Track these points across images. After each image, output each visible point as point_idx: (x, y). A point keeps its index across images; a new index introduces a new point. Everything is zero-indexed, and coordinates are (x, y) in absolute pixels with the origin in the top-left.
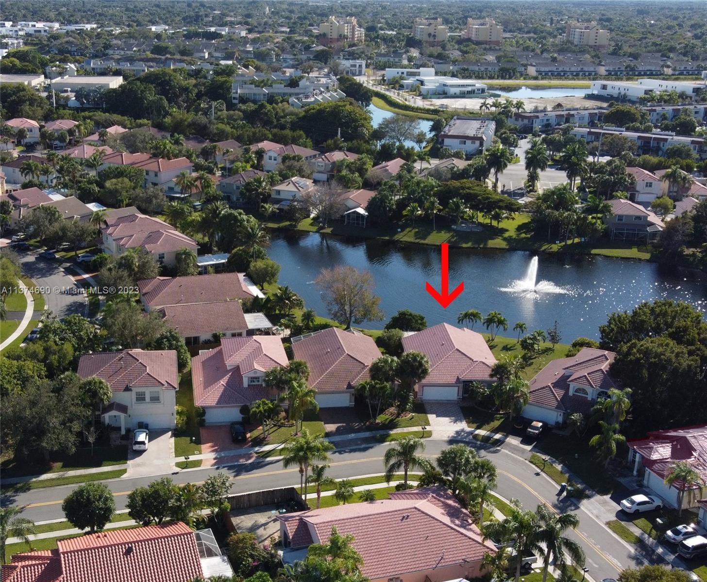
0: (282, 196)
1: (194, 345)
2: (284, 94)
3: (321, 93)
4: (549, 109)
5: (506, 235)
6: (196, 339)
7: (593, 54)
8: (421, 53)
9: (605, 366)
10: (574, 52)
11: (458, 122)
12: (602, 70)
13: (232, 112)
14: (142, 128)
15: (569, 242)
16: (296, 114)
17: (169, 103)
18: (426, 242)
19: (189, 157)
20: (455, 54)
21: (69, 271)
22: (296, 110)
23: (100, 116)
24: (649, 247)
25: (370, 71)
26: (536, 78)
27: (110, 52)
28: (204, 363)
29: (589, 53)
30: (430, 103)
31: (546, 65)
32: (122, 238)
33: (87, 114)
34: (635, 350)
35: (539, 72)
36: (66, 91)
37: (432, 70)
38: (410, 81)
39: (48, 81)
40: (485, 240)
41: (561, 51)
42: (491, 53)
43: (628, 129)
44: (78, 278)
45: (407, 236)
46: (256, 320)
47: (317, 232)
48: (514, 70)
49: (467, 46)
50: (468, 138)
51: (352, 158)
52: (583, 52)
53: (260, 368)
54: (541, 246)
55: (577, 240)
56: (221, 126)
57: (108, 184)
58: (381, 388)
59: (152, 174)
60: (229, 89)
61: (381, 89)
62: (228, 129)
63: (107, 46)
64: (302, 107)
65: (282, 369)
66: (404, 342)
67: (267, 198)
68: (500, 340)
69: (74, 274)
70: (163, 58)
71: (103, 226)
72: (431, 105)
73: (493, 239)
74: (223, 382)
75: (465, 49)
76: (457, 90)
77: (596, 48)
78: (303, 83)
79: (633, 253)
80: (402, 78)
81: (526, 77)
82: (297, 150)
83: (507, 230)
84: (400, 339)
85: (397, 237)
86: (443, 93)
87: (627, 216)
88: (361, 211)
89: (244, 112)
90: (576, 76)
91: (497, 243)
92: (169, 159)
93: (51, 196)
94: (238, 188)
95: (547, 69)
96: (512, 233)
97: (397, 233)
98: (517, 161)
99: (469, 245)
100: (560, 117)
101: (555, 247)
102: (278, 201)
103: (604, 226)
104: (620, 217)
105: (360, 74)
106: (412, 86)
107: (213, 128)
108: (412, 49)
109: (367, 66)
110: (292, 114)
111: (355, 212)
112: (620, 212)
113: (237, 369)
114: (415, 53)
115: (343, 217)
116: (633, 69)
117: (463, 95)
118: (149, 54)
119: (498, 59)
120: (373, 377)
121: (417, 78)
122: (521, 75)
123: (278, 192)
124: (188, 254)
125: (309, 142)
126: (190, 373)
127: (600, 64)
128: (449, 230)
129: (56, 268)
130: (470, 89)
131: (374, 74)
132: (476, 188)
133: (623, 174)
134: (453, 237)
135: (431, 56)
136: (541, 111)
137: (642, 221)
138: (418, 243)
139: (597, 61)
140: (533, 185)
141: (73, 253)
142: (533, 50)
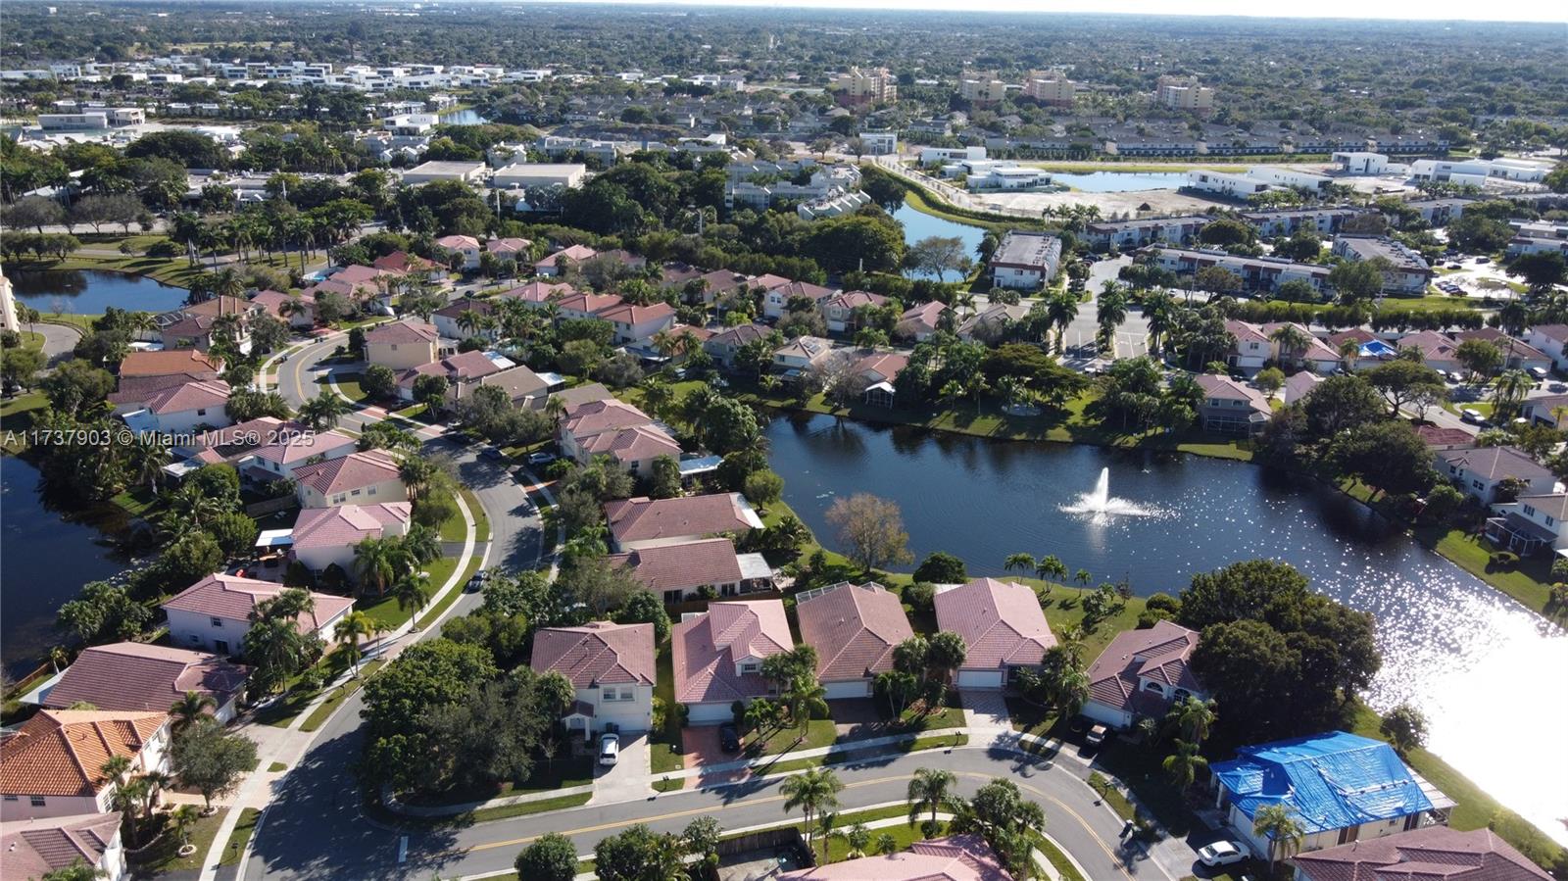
0: (787, 363)
1: (676, 603)
2: (792, 196)
3: (840, 195)
4: (1132, 216)
5: (1071, 421)
6: (678, 593)
7: (1193, 121)
8: (969, 118)
9: (1184, 654)
10: (1167, 118)
11: (1014, 238)
12: (1203, 148)
13: (724, 226)
14: (609, 253)
15: (1150, 433)
16: (807, 230)
17: (645, 209)
18: (968, 431)
19: (669, 301)
20: (1013, 122)
21: (520, 479)
22: (806, 223)
23: (558, 230)
24: (1252, 443)
25: (903, 146)
26: (1116, 159)
27: (570, 117)
28: (687, 636)
29: (1186, 120)
30: (977, 200)
31: (1131, 140)
32: (585, 438)
33: (540, 227)
34: (1221, 639)
35: (1122, 151)
36: (514, 187)
37: (982, 150)
38: (953, 167)
39: (490, 172)
40: (1042, 430)
41: (1150, 118)
42: (1059, 119)
43: (1232, 252)
44: (531, 488)
45: (944, 422)
46: (752, 566)
47: (831, 414)
48: (1089, 148)
49: (1030, 108)
50: (1025, 267)
51: (875, 302)
52: (1178, 118)
53: (757, 653)
54: (1114, 439)
55: (1160, 430)
56: (710, 249)
57: (568, 346)
58: (906, 682)
59: (623, 327)
60: (721, 189)
61: (914, 177)
62: (719, 252)
63: (564, 110)
64: (814, 218)
65: (783, 656)
66: (937, 602)
67: (768, 367)
68: (1059, 591)
69: (526, 483)
70: (637, 127)
71: (562, 417)
72: (981, 204)
73: (1054, 428)
74: (711, 669)
75: (1026, 113)
76: (1014, 182)
77: (1195, 112)
78: (817, 178)
79: (1229, 450)
80: (944, 162)
81: (1106, 157)
82: (808, 291)
83: (1072, 414)
84: (932, 596)
85: (932, 424)
86: (995, 186)
87: (1224, 400)
88: (887, 387)
89: (740, 225)
90: (1168, 155)
91: (1059, 434)
92: (646, 305)
93: (495, 361)
94: (732, 350)
95: (1131, 146)
96: (1077, 419)
97: (931, 418)
98: (1088, 299)
99: (1023, 436)
100: (1145, 229)
101: (1132, 441)
102: (781, 370)
103: (1194, 415)
104: (1215, 402)
105: (890, 152)
106: (957, 173)
107: (701, 253)
108: (957, 114)
109: (900, 139)
110: (802, 229)
111: (879, 389)
112: (1215, 395)
113: (727, 652)
114: (961, 119)
115: (864, 395)
116: (1243, 147)
117: (1022, 188)
118: (620, 124)
119: (1069, 129)
120: (897, 665)
121: (964, 161)
122: (1098, 154)
123: (782, 358)
124: (667, 462)
125: (823, 276)
126: (669, 644)
127: (1200, 140)
128: (999, 414)
129: (503, 473)
130: (1030, 180)
131: (909, 152)
132: (1033, 358)
133: (1221, 333)
134: (1002, 424)
135: (981, 126)
136: (1122, 221)
137: (1243, 408)
138: (958, 433)
139: (1196, 134)
140: (1106, 341)
141: (523, 450)
142: (1114, 116)
